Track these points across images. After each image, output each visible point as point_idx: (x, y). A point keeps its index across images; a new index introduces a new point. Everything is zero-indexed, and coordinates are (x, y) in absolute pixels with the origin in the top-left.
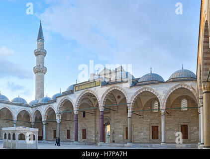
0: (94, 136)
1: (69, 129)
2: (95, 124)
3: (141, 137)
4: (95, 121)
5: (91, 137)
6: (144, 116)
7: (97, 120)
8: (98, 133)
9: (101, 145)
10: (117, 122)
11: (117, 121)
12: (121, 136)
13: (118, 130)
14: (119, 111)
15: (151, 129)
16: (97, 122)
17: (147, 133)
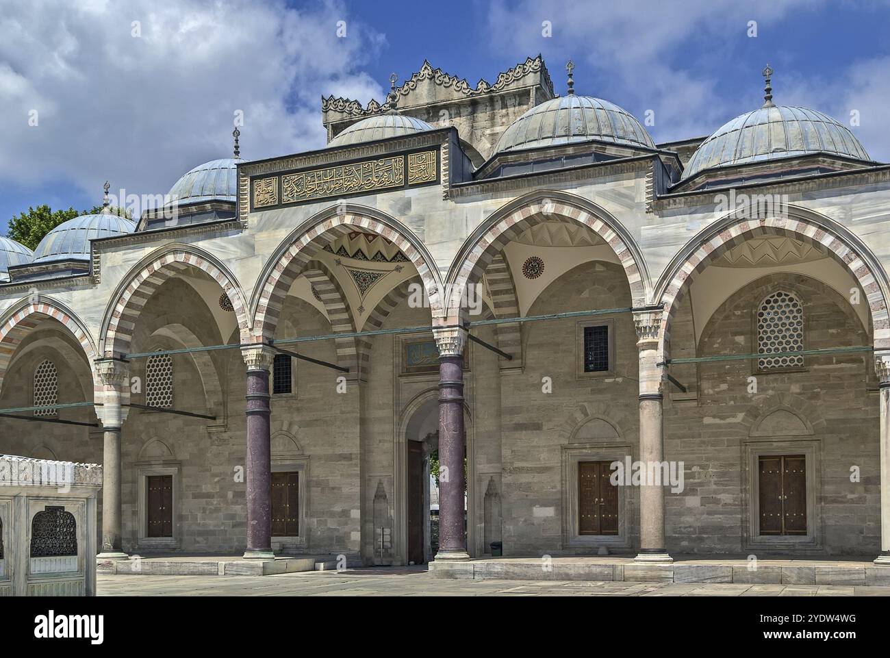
0: (356, 514)
1: (171, 471)
2: (364, 436)
3: (689, 519)
4: (363, 422)
5: (332, 524)
6: (708, 390)
7: (376, 413)
8: (380, 496)
9: (450, 575)
10: (520, 427)
11: (519, 419)
12: (549, 512)
13: (524, 478)
14: (532, 356)
15: (752, 469)
16: (376, 428)
17: (726, 498)
